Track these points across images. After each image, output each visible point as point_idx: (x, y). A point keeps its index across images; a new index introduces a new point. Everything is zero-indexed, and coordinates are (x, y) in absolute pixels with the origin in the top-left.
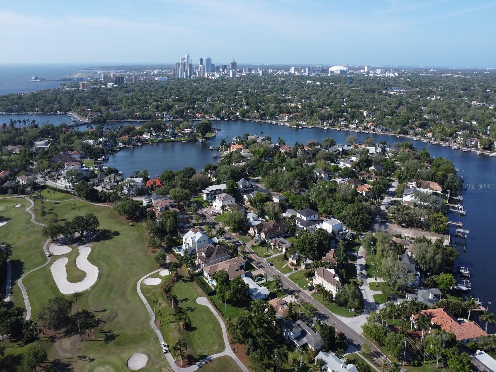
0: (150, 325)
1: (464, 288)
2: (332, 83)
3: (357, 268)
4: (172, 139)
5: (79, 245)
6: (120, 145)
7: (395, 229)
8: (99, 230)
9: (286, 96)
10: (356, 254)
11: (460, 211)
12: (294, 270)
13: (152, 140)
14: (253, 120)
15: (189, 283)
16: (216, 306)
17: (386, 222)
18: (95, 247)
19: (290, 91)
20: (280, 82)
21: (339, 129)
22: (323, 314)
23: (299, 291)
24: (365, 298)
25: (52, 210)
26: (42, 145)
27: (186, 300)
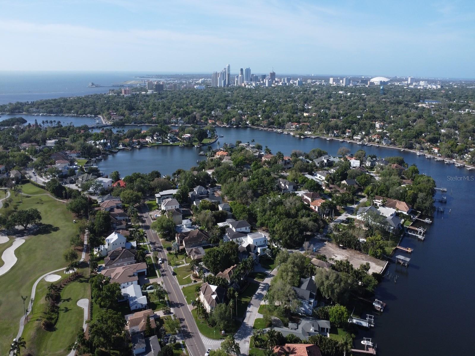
0: (19, 320)
1: (365, 324)
2: (364, 94)
3: (260, 287)
4: (171, 143)
5: (18, 237)
6: (121, 147)
7: (331, 249)
8: (44, 224)
9: (308, 105)
10: (269, 272)
11: (418, 236)
12: (193, 282)
13: (152, 143)
14: (261, 128)
15: (84, 283)
16: (91, 310)
17: (325, 241)
18: (29, 240)
19: (314, 101)
20: (310, 92)
21: (341, 140)
22: (190, 333)
23: (182, 305)
24: (245, 321)
25: (20, 202)
26: (51, 143)
27: (68, 300)
